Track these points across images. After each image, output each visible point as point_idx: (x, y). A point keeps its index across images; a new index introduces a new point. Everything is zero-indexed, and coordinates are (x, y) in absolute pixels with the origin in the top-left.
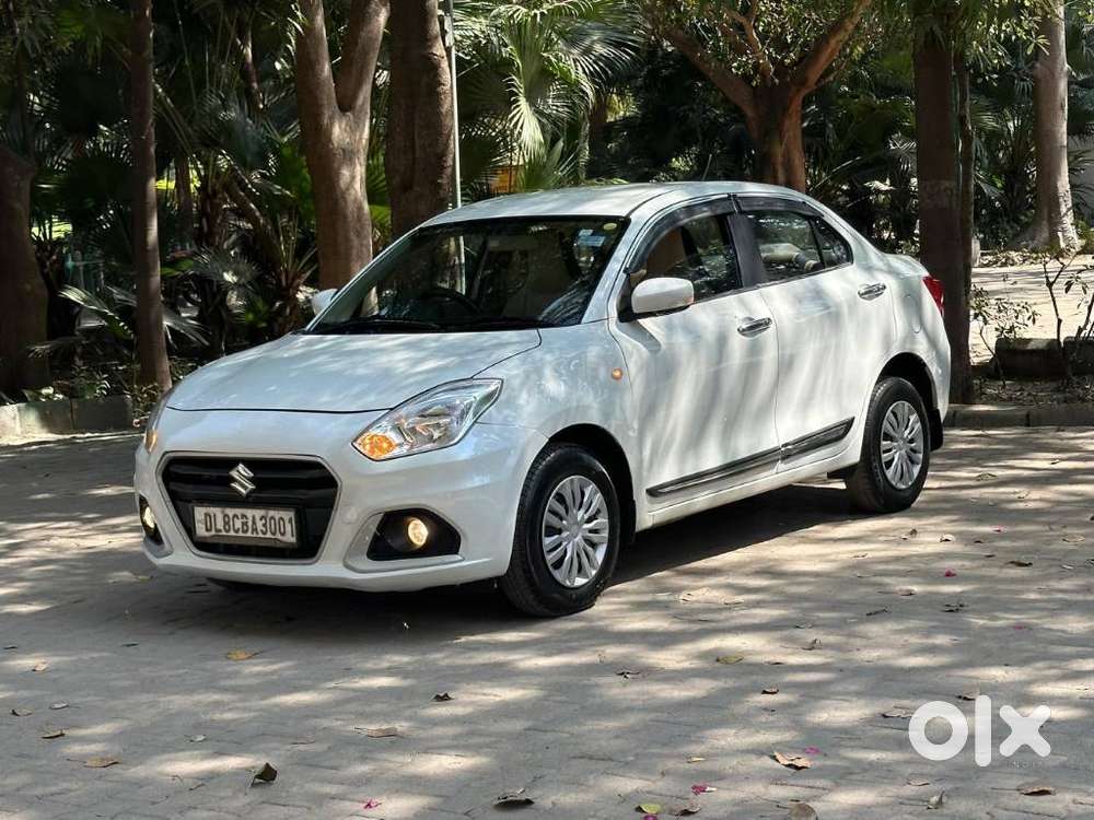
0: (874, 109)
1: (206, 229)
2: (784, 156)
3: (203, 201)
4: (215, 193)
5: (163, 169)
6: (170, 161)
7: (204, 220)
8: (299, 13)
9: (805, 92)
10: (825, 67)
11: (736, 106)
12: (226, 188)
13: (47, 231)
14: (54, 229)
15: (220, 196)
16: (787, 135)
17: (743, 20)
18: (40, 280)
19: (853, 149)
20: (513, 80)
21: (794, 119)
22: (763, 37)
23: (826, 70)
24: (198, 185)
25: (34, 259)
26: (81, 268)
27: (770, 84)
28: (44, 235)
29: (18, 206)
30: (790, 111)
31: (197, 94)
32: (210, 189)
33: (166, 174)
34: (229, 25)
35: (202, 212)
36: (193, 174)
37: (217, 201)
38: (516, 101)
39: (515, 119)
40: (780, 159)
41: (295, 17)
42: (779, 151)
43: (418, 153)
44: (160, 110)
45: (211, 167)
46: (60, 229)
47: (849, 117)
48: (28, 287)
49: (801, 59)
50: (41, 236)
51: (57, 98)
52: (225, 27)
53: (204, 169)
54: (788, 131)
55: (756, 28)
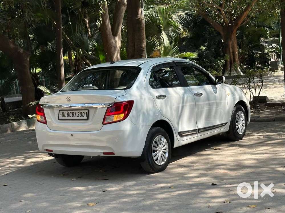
0: (256, 31)
1: (77, 69)
2: (232, 45)
3: (76, 62)
4: (79, 60)
5: (65, 54)
6: (67, 51)
7: (76, 67)
8: (102, 9)
9: (237, 27)
10: (243, 20)
11: (218, 32)
12: (82, 58)
13: (35, 71)
14: (36, 70)
15: (81, 60)
16: (232, 39)
17: (220, 8)
18: (33, 85)
19: (250, 42)
20: (161, 26)
21: (234, 34)
22: (226, 13)
23: (243, 21)
24: (75, 58)
25: (31, 79)
26: (44, 81)
27: (227, 25)
28: (34, 72)
29: (26, 64)
30: (233, 33)
31: (74, 33)
32: (78, 59)
33: (66, 55)
34: (82, 14)
35: (76, 65)
36: (73, 55)
37: (79, 62)
38: (162, 32)
39: (162, 37)
40: (231, 46)
41: (101, 10)
42: (231, 43)
43: (136, 47)
44: (64, 37)
45: (78, 53)
46: (38, 70)
47: (249, 34)
48: (30, 87)
49: (236, 18)
50: (33, 72)
51: (36, 35)
52: (81, 15)
53: (76, 53)
54: (233, 38)
55: (224, 10)
